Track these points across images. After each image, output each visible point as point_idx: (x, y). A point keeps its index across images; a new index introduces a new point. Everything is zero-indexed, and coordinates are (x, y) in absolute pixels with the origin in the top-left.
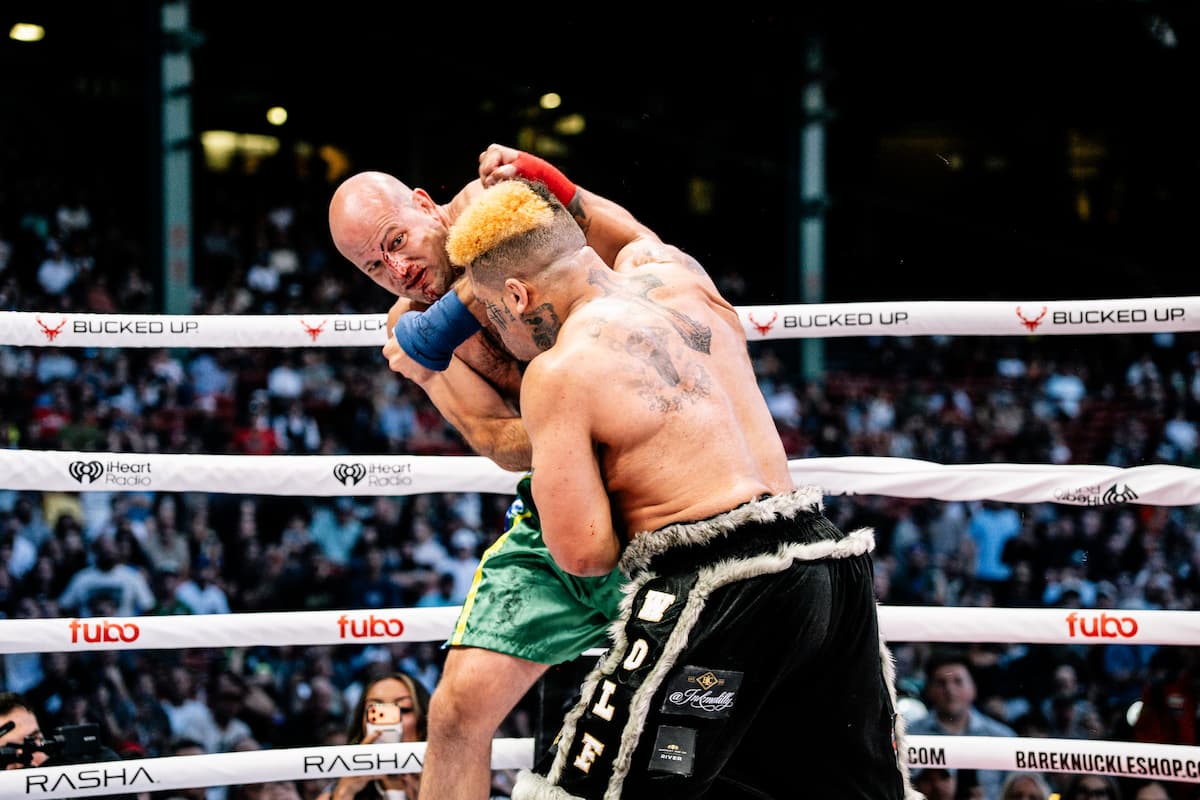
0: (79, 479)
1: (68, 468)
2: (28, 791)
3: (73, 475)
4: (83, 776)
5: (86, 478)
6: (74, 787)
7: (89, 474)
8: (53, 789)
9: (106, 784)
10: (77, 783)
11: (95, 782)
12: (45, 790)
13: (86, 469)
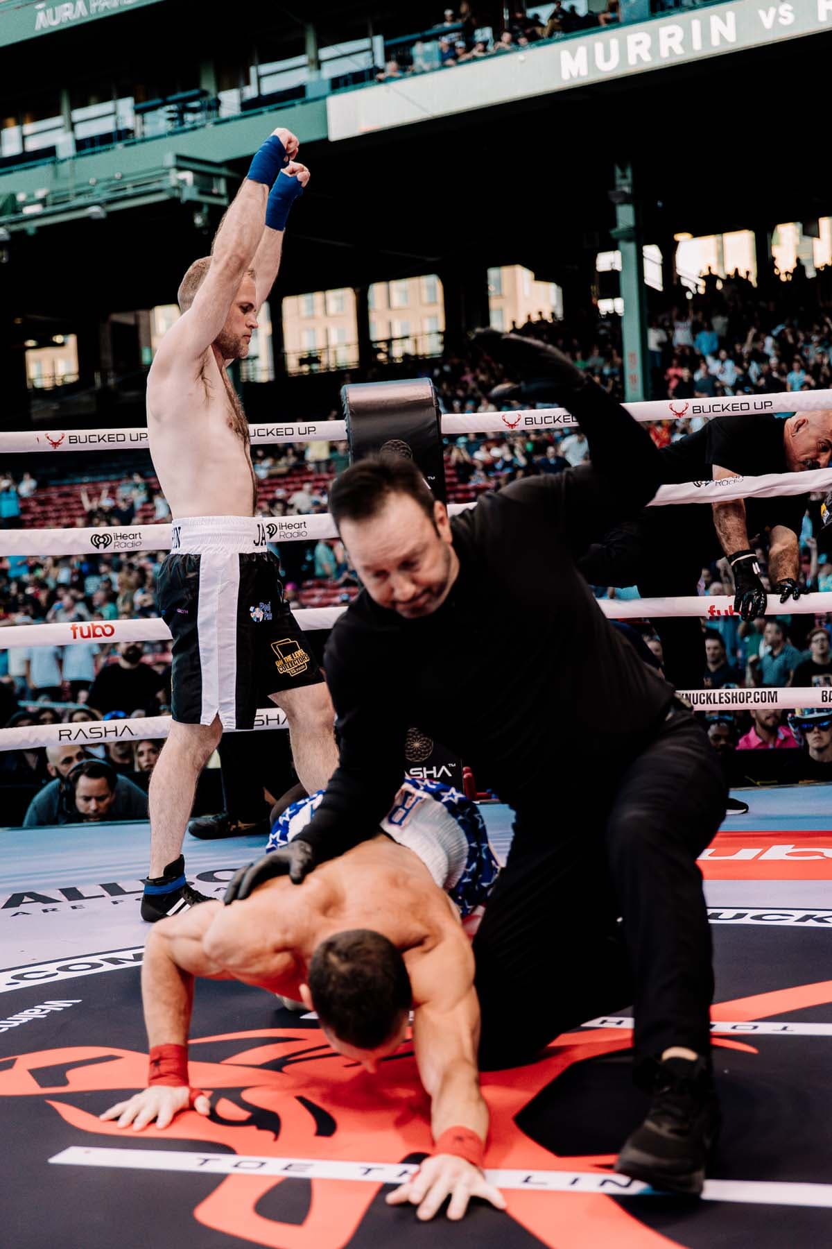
0: (97, 546)
1: (90, 539)
2: (60, 739)
3: (93, 543)
4: (92, 731)
5: (102, 546)
6: (87, 738)
7: (103, 543)
8: (75, 739)
9: (106, 736)
10: (88, 734)
11: (99, 735)
12: (70, 739)
13: (102, 540)
